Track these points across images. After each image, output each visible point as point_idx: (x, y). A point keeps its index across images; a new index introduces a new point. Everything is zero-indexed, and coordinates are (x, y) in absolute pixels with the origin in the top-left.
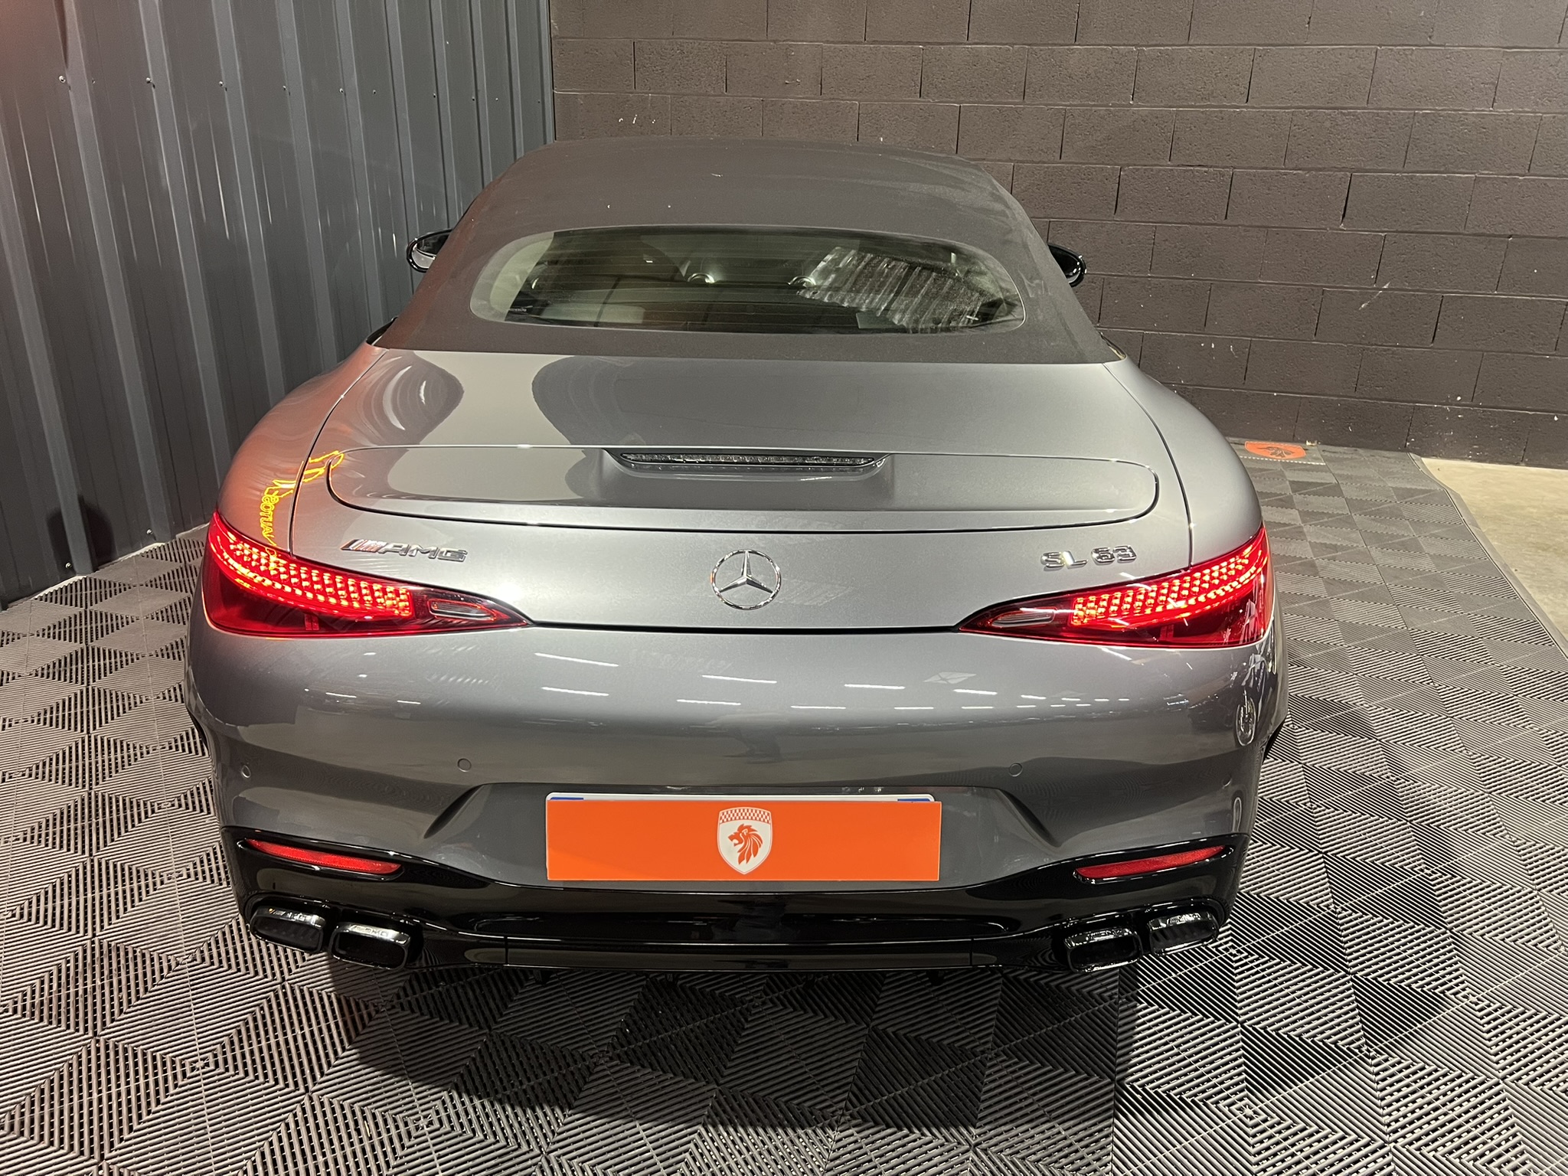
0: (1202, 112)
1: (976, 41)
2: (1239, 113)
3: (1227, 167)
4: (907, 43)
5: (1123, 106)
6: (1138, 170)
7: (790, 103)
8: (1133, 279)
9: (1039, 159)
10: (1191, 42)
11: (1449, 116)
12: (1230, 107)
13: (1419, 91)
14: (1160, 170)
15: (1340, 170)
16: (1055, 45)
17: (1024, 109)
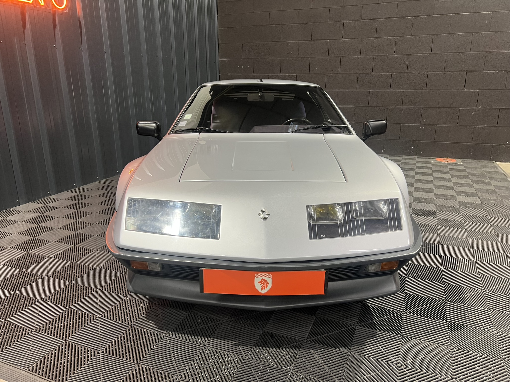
0: (417, 56)
1: (345, 38)
2: (429, 55)
3: (426, 72)
4: (324, 40)
5: (392, 55)
6: (397, 74)
7: (289, 59)
8: (397, 108)
9: (366, 72)
10: (413, 35)
11: (498, 53)
12: (426, 53)
13: (487, 46)
14: (404, 74)
15: (463, 71)
16: (370, 38)
17: (360, 57)
